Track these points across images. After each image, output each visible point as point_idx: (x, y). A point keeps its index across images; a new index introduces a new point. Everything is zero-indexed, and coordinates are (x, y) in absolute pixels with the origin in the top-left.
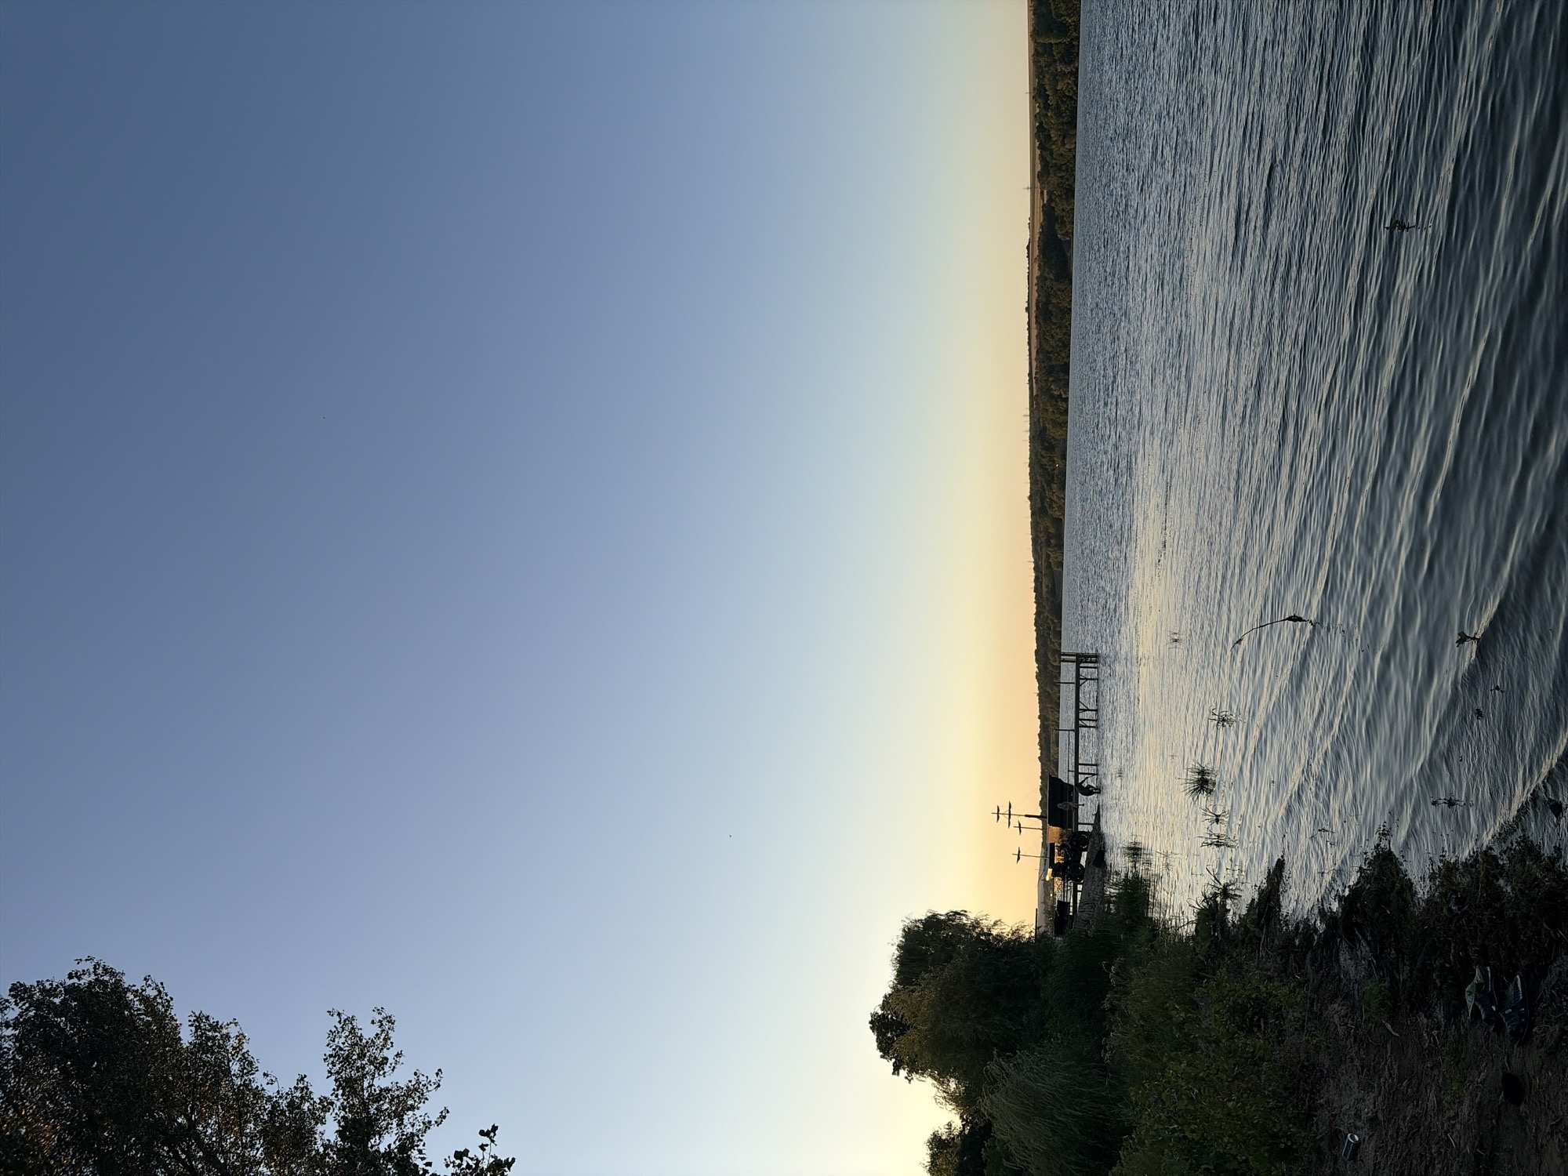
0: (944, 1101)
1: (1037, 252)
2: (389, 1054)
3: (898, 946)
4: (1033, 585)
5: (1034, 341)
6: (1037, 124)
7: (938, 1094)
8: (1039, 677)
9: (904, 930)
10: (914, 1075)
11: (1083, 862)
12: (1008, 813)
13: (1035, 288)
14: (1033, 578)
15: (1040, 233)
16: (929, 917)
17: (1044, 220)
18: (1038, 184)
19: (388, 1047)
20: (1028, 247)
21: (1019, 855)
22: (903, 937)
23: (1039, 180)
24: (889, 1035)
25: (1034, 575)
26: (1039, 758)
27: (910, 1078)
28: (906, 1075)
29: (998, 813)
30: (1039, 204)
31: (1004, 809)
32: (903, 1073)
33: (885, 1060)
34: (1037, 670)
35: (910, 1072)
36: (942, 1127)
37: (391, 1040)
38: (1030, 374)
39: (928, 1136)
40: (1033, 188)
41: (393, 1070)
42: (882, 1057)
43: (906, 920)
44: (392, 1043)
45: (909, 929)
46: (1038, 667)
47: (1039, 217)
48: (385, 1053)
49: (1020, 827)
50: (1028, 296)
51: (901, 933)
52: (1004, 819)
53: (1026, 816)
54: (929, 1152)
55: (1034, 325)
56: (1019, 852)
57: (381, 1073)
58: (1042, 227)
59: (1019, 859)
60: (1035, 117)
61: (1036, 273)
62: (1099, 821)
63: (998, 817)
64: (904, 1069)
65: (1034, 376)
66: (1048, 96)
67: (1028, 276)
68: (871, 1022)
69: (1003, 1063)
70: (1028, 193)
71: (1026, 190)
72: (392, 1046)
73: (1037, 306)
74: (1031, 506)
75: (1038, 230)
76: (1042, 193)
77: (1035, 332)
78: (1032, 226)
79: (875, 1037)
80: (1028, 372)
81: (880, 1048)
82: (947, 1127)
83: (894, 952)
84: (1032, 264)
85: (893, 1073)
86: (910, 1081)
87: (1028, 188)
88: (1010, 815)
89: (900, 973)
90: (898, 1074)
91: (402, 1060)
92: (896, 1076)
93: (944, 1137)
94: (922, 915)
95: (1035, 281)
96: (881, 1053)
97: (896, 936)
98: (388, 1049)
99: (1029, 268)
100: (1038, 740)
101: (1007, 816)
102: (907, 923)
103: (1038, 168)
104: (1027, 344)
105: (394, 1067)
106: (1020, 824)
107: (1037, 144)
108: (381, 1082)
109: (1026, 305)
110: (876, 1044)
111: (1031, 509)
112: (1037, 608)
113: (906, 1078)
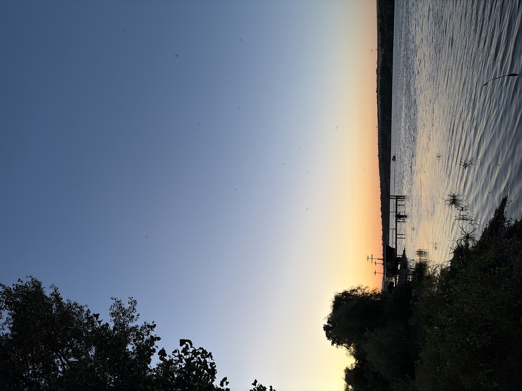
0: (349, 355)
1: (380, 71)
2: (135, 315)
3: (333, 301)
4: (380, 185)
5: (379, 102)
6: (380, 27)
7: (347, 353)
8: (382, 217)
9: (335, 296)
10: (339, 346)
11: (399, 268)
12: (371, 258)
13: (379, 83)
14: (380, 183)
15: (381, 65)
16: (344, 292)
17: (382, 60)
18: (380, 48)
19: (134, 312)
20: (377, 70)
21: (375, 273)
22: (335, 299)
23: (381, 46)
24: (330, 332)
25: (380, 182)
26: (382, 244)
27: (337, 347)
28: (336, 346)
29: (368, 258)
30: (380, 55)
31: (370, 257)
32: (335, 345)
33: (329, 340)
34: (381, 214)
35: (337, 345)
36: (349, 365)
37: (136, 310)
38: (378, 114)
39: (345, 368)
40: (378, 50)
41: (136, 321)
42: (328, 339)
43: (336, 293)
44: (136, 311)
45: (337, 296)
46: (381, 213)
47: (381, 59)
48: (133, 314)
49: (376, 263)
50: (377, 87)
51: (334, 297)
52: (370, 260)
53: (378, 259)
54: (345, 374)
55: (379, 96)
56: (375, 272)
57: (132, 321)
58: (381, 62)
59: (375, 274)
60: (379, 24)
61: (380, 78)
62: (405, 253)
63: (368, 260)
64: (335, 344)
65: (379, 114)
66: (384, 16)
67: (377, 80)
68: (324, 328)
69: (370, 333)
70: (377, 51)
71: (376, 50)
72: (136, 312)
73: (380, 90)
74: (379, 158)
75: (380, 63)
76: (382, 51)
77: (379, 99)
78: (378, 63)
79: (325, 332)
80: (377, 113)
81: (327, 336)
82: (351, 365)
83: (331, 304)
84: (378, 75)
85: (332, 345)
86: (337, 348)
87: (377, 50)
88: (372, 259)
89: (333, 310)
90: (333, 345)
91: (139, 317)
92: (332, 346)
93: (350, 369)
94: (341, 291)
95: (379, 81)
96: (327, 338)
97: (333, 299)
98: (134, 313)
99: (377, 77)
100: (382, 238)
101: (371, 259)
102: (336, 294)
103: (380, 42)
104: (377, 103)
105: (136, 320)
106: (376, 262)
107: (380, 33)
108: (131, 325)
109: (376, 90)
110: (325, 335)
111: (379, 159)
112: (381, 193)
113: (336, 347)
